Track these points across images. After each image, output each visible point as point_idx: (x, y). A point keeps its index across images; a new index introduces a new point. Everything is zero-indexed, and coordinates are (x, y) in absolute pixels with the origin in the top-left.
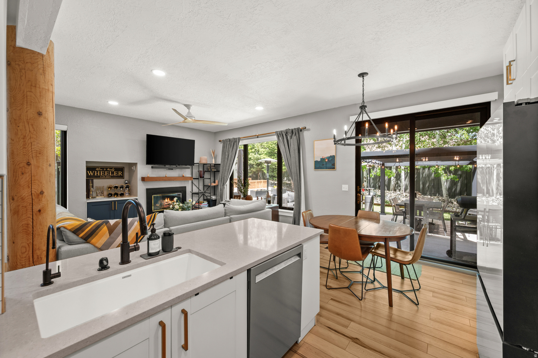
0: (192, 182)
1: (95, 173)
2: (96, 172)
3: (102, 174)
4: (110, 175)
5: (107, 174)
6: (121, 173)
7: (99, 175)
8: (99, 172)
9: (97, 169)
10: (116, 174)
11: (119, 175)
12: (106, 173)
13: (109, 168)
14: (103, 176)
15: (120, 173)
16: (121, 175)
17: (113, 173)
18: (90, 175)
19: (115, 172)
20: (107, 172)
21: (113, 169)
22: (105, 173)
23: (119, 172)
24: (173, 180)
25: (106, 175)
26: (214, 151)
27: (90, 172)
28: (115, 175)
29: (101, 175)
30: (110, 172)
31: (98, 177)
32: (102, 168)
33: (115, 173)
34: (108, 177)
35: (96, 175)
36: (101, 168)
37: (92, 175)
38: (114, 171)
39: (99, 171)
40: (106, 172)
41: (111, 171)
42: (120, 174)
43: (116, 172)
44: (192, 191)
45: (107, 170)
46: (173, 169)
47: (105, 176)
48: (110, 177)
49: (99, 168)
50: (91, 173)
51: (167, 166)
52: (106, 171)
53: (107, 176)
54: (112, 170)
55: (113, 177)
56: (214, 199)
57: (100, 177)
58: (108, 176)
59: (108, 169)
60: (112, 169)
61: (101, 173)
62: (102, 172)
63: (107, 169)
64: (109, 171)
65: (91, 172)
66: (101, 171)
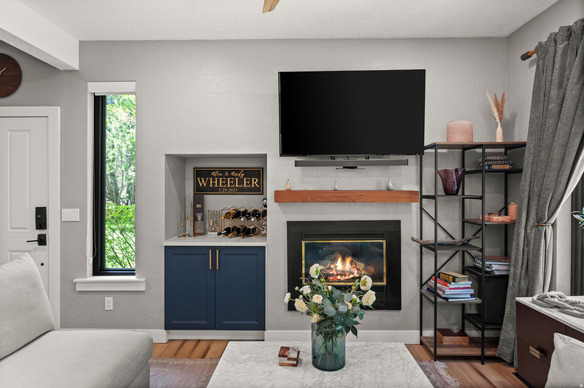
0: (421, 209)
1: (209, 180)
2: (211, 179)
3: (223, 184)
4: (237, 186)
5: (231, 184)
6: (257, 180)
7: (216, 186)
8: (216, 179)
9: (213, 174)
10: (247, 184)
11: (253, 186)
12: (229, 182)
13: (233, 171)
14: (224, 188)
15: (255, 180)
16: (257, 186)
17: (241, 181)
18: (201, 185)
19: (245, 179)
20: (231, 180)
21: (242, 173)
22: (227, 183)
23: (253, 179)
24: (354, 201)
25: (229, 186)
26: (499, 100)
27: (201, 180)
28: (245, 186)
29: (221, 186)
30: (237, 179)
31: (214, 191)
32: (222, 171)
33: (245, 182)
34: (231, 190)
35: (211, 186)
36: (220, 172)
37: (205, 185)
38: (244, 177)
39: (216, 177)
40: (229, 179)
41: (238, 177)
42: (255, 183)
43: (247, 180)
44: (421, 238)
45: (230, 176)
46: (356, 167)
47: (228, 188)
48: (235, 190)
49: (216, 171)
50: (203, 181)
51: (340, 159)
52: (228, 177)
53: (230, 188)
54: (239, 175)
55: (241, 191)
56: (497, 273)
57: (218, 191)
58: (232, 188)
59: (233, 174)
60: (238, 172)
61: (221, 182)
62: (223, 180)
63: (230, 172)
64: (234, 177)
65: (203, 179)
66: (221, 177)
